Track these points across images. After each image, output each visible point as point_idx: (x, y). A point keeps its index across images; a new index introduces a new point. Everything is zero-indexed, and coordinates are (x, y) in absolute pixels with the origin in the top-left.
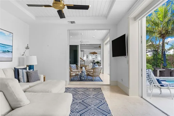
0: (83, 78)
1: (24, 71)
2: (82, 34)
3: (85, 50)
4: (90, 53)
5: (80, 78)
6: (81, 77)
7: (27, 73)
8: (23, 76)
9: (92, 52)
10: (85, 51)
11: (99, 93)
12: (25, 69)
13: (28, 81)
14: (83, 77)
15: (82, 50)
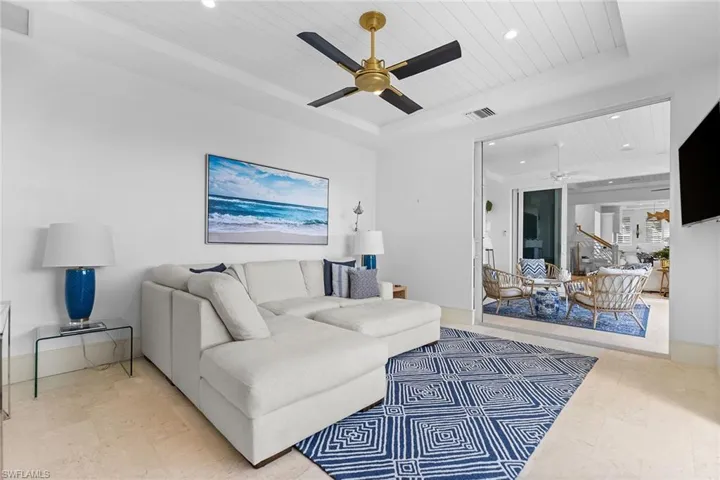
0: (549, 311)
1: (345, 268)
2: (561, 145)
3: (623, 205)
4: (650, 216)
5: (537, 308)
6: (540, 306)
7: (349, 274)
8: (340, 281)
9: (662, 211)
10: (621, 209)
11: (565, 373)
12: (352, 264)
13: (349, 296)
14: (547, 306)
15: (605, 204)
